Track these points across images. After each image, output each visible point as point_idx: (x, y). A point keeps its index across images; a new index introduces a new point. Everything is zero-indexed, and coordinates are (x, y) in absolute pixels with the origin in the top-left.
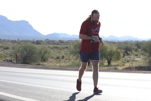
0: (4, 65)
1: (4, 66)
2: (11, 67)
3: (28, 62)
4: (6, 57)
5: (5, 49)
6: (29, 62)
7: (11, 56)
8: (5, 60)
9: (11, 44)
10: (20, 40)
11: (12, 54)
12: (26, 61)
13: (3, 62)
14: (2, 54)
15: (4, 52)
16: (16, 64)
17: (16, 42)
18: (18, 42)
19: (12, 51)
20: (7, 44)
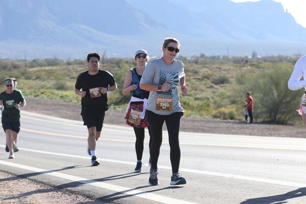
0: (216, 127)
1: (214, 133)
2: (233, 133)
3: (282, 119)
4: (219, 106)
5: (216, 84)
6: (287, 118)
7: (233, 102)
8: (218, 115)
9: (232, 68)
10: (259, 57)
11: (237, 97)
12: (276, 115)
13: (212, 122)
14: (209, 96)
15: (214, 92)
16: (248, 125)
17: (248, 63)
18: (255, 63)
19: (238, 87)
20: (223, 68)
